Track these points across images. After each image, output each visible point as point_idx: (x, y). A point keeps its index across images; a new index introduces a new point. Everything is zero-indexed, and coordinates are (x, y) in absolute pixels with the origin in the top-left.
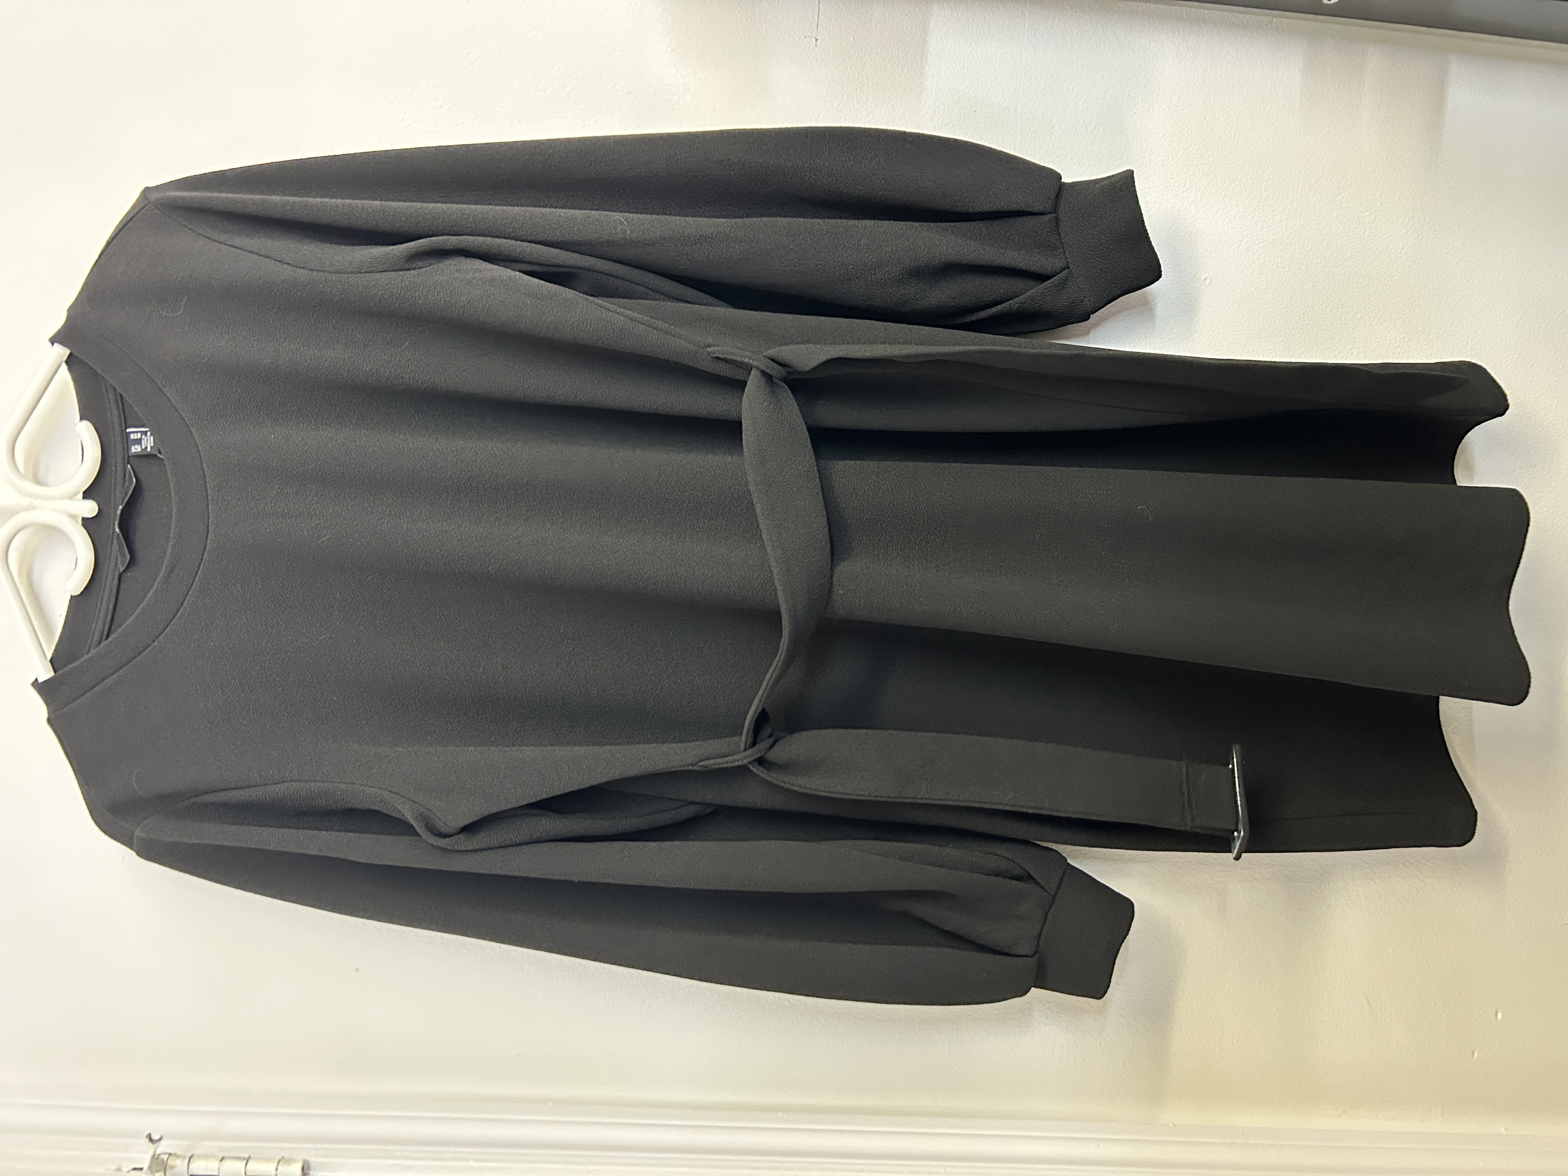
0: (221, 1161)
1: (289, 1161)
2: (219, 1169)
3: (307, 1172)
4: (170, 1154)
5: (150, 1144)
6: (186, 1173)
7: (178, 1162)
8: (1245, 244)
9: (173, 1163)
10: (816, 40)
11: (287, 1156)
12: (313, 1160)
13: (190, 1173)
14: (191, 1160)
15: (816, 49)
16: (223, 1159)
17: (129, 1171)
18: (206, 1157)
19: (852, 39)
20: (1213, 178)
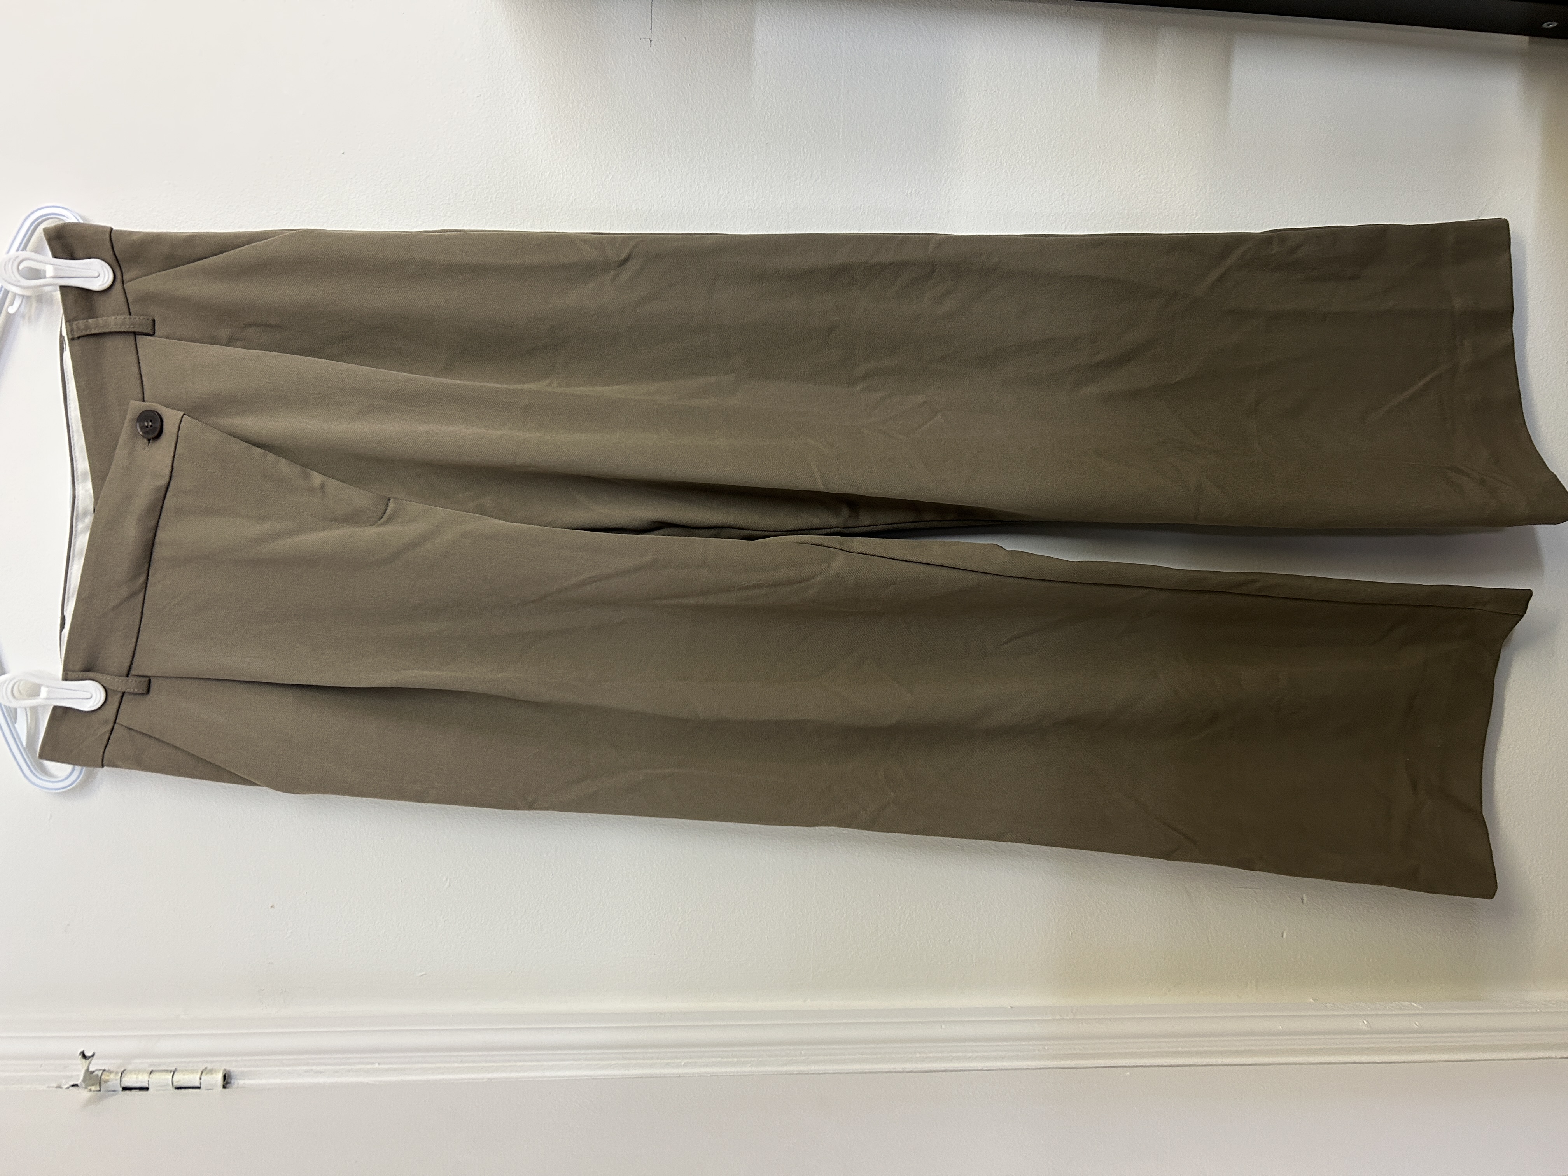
0: (150, 1074)
1: (211, 1071)
2: (148, 1081)
3: (229, 1080)
4: (104, 1070)
5: (84, 1060)
6: (119, 1085)
7: (112, 1076)
8: (1053, 216)
9: (107, 1078)
10: (651, 41)
11: (209, 1067)
12: (233, 1069)
13: (123, 1086)
14: (123, 1074)
15: (651, 49)
16: (152, 1072)
17: (68, 1088)
18: (138, 1071)
19: (684, 39)
20: (1022, 156)
